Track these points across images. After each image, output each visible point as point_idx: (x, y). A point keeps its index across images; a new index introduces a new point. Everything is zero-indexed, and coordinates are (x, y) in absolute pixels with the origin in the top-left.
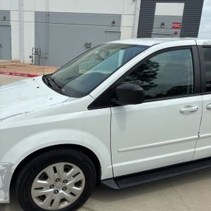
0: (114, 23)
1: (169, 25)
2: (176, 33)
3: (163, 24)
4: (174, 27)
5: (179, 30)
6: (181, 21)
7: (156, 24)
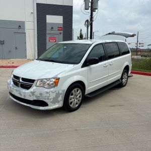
1: (56, 28)
2: (60, 33)
3: (52, 28)
4: (59, 30)
5: (62, 32)
6: (62, 26)
7: (48, 28)
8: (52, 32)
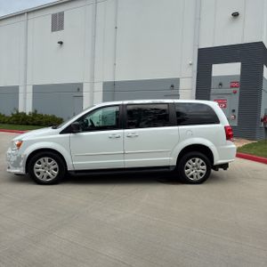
0: (172, 86)
1: (227, 84)
2: (235, 92)
3: (220, 84)
4: (232, 87)
5: (238, 89)
6: (239, 80)
7: (214, 84)
8: (221, 91)
